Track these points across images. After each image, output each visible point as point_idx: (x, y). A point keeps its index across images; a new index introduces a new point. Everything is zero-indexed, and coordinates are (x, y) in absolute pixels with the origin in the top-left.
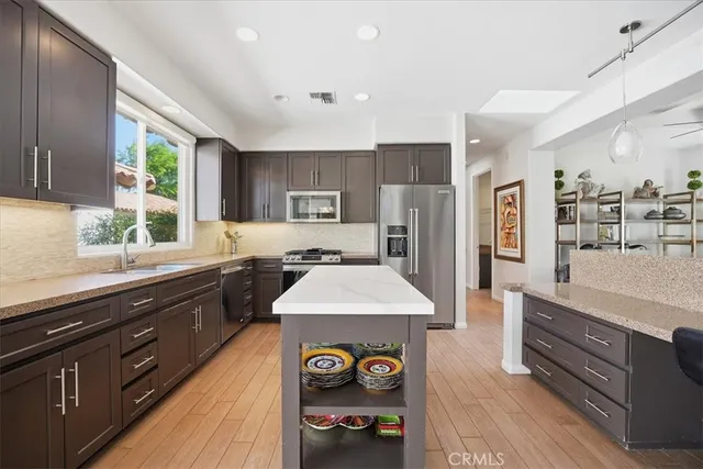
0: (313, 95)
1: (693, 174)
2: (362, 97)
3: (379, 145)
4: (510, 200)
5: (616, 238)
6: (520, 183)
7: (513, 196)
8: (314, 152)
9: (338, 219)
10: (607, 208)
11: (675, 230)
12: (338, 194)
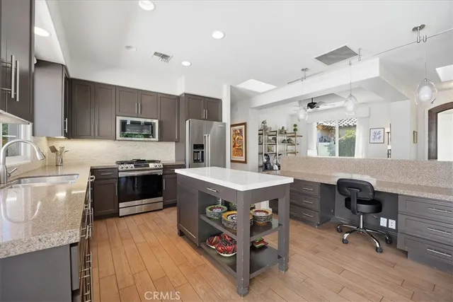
0: (156, 54)
1: (295, 125)
2: (186, 64)
3: (185, 94)
4: (239, 131)
5: (275, 152)
6: (245, 124)
7: (241, 130)
8: (138, 90)
9: (157, 139)
10: (270, 138)
11: (290, 148)
12: (156, 121)
